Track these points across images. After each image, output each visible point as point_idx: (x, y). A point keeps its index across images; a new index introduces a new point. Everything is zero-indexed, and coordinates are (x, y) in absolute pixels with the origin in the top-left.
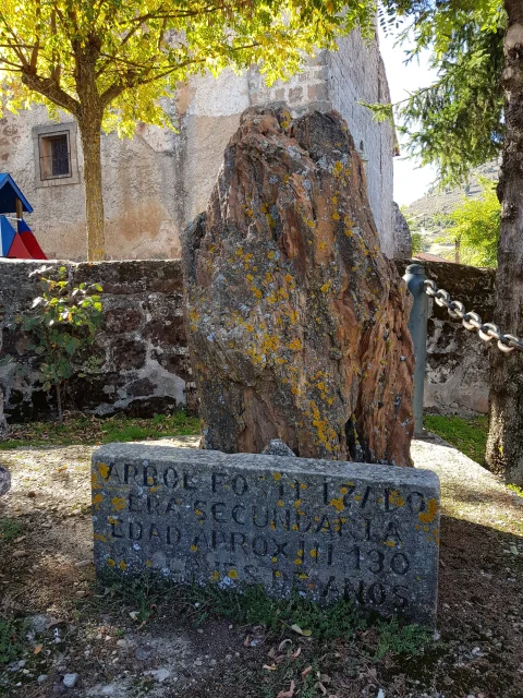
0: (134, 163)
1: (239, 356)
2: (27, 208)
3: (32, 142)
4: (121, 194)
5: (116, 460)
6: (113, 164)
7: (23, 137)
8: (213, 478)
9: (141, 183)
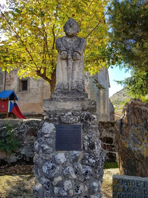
0: (45, 88)
1: (141, 154)
2: (17, 99)
3: (17, 82)
4: (41, 96)
5: (120, 179)
6: (39, 88)
7: (15, 80)
8: (144, 184)
9: (47, 93)
